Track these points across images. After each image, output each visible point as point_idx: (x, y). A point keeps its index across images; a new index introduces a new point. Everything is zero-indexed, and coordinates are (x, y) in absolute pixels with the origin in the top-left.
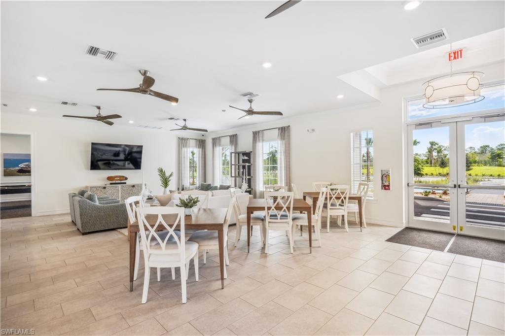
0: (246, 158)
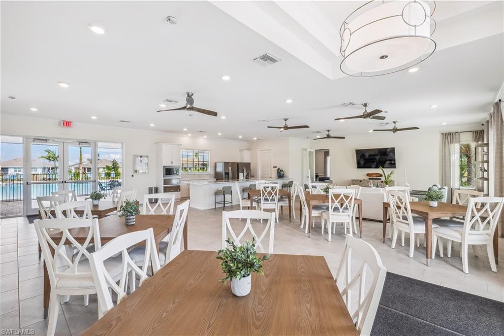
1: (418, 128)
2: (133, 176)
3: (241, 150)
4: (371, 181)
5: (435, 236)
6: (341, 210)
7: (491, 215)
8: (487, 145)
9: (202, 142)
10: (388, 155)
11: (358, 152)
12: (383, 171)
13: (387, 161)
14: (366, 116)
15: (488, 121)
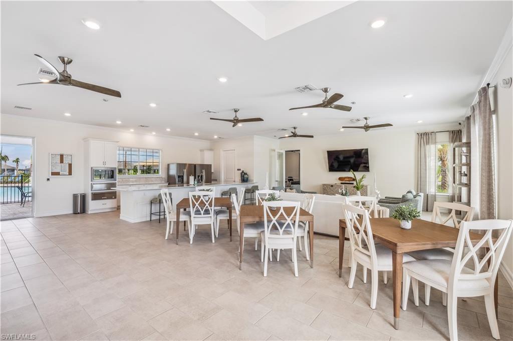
1: (391, 125)
2: (48, 179)
3: (202, 151)
4: (343, 185)
5: (407, 276)
6: (281, 231)
7: (493, 248)
8: (468, 145)
9: (151, 139)
10: (362, 158)
11: (330, 154)
12: (354, 175)
13: (361, 164)
14: (327, 104)
15: (468, 118)
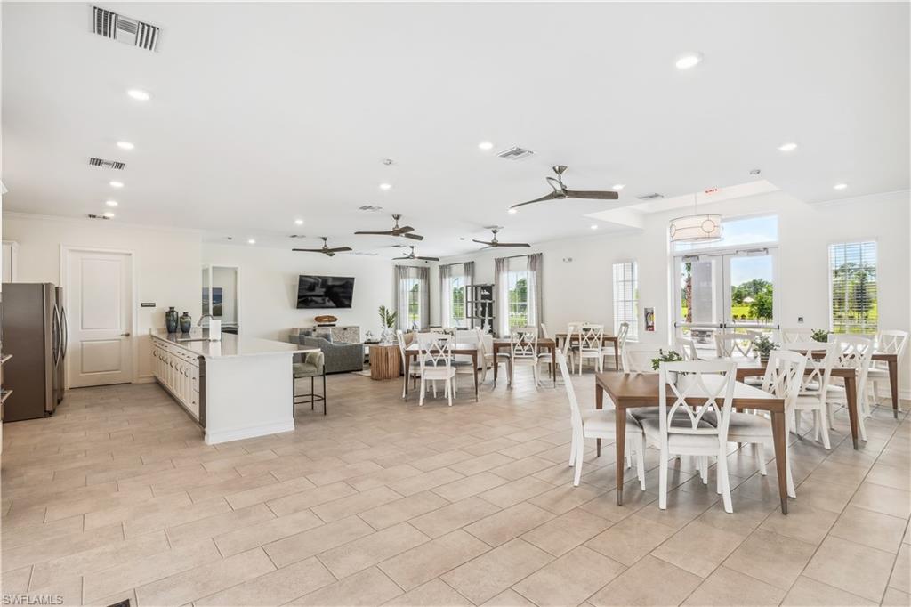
0: (487, 293)
